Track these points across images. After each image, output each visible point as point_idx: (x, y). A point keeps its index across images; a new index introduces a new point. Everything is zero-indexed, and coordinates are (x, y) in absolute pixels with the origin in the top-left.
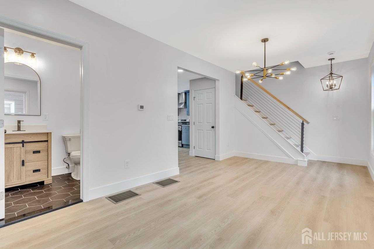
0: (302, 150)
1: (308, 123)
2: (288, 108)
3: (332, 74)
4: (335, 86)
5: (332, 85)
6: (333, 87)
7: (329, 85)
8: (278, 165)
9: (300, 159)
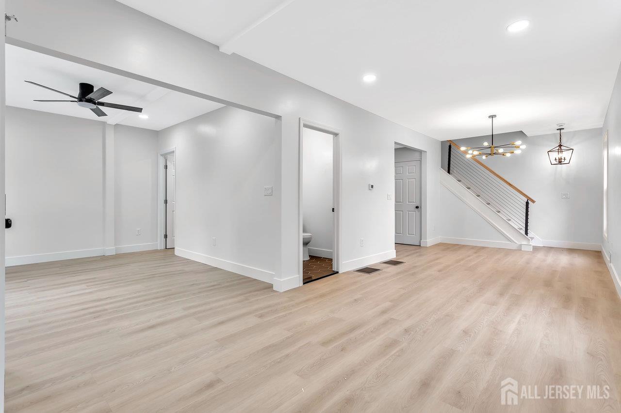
0: (526, 233)
1: (533, 202)
2: (510, 185)
3: (562, 146)
4: (564, 159)
5: (561, 159)
6: (563, 160)
7: (557, 159)
8: (499, 250)
9: (524, 242)
